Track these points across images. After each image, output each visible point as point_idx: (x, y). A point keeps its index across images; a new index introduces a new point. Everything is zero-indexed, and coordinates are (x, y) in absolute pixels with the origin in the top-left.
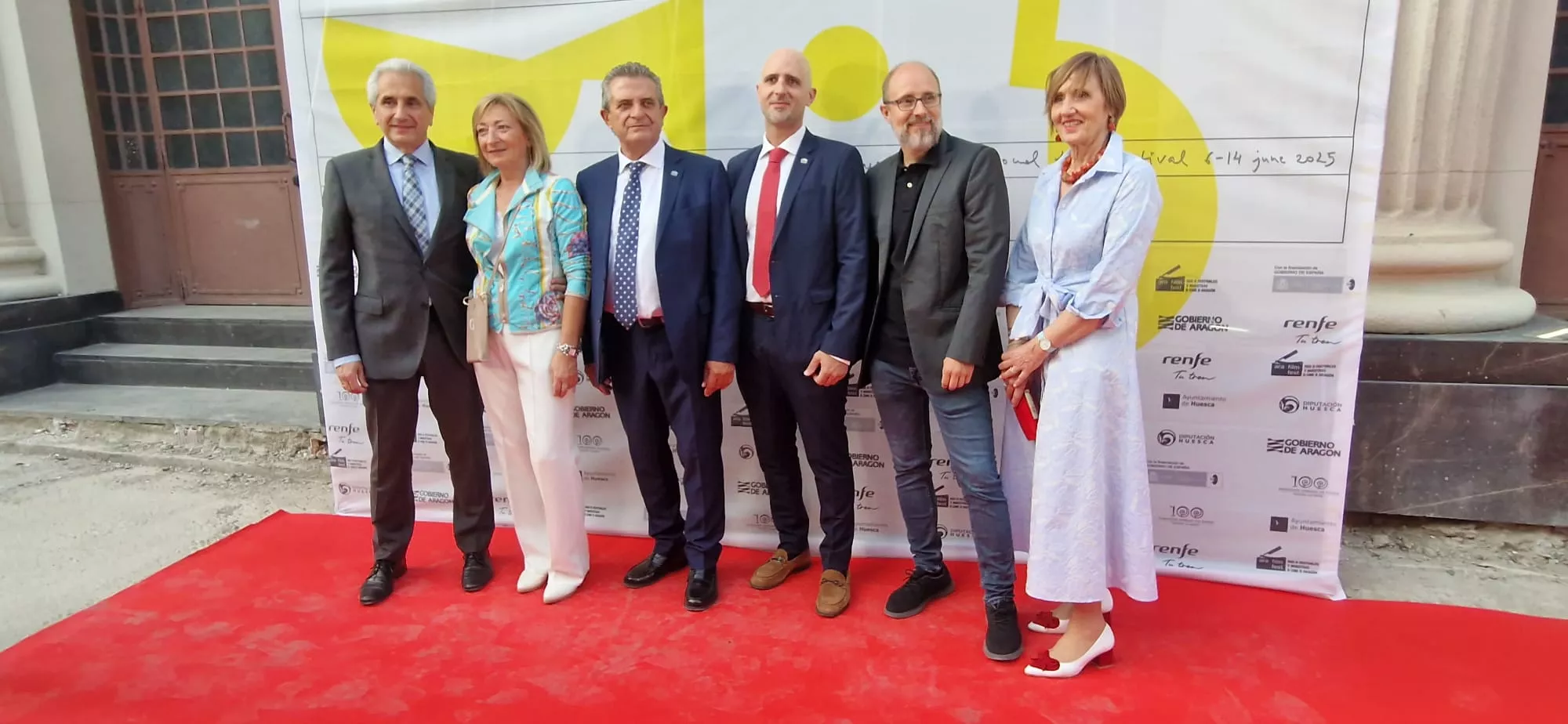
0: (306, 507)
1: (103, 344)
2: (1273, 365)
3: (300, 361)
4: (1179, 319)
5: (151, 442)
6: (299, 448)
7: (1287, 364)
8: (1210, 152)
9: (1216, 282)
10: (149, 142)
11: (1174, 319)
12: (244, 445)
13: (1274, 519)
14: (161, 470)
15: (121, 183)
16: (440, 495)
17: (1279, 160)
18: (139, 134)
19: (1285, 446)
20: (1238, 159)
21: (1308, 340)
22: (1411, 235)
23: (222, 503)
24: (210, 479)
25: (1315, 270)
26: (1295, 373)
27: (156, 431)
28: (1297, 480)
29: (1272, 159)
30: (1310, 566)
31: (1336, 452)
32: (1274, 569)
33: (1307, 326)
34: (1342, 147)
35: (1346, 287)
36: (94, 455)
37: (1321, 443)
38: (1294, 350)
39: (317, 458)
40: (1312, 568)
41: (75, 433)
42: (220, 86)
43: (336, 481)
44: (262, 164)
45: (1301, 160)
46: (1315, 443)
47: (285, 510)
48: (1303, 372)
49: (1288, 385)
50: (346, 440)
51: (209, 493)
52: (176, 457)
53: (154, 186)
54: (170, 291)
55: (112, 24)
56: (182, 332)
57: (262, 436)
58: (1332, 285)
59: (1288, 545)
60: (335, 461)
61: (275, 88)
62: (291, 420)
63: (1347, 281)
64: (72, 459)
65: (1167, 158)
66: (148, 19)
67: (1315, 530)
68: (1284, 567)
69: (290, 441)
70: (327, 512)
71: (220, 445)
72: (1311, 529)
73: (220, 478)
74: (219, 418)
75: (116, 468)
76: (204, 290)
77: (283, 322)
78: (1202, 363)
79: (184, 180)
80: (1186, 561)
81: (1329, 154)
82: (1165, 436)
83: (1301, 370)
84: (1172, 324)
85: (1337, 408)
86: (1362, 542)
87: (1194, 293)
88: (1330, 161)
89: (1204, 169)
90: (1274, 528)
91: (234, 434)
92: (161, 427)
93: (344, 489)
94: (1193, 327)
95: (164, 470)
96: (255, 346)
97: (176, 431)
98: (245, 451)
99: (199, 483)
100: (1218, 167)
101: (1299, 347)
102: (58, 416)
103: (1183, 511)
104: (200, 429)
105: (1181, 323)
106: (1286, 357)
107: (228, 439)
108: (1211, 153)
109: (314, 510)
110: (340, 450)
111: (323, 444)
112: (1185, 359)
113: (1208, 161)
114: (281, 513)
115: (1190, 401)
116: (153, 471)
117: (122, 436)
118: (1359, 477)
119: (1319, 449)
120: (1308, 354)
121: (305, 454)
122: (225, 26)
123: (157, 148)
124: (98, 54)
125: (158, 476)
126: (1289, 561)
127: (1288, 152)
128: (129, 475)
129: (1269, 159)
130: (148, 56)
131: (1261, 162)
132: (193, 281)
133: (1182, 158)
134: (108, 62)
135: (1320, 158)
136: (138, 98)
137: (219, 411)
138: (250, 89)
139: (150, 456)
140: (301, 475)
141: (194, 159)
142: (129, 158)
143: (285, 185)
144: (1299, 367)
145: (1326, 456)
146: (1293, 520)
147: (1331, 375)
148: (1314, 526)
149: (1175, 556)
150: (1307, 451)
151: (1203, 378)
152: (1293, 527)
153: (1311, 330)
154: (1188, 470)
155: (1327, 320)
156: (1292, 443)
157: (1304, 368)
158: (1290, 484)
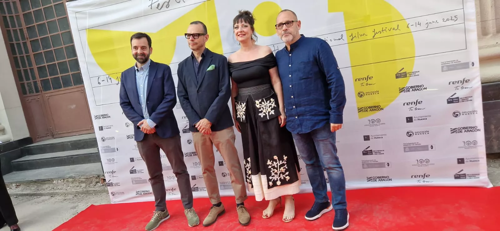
0: (101, 203)
1: (27, 156)
2: (447, 100)
3: (95, 152)
5: (46, 187)
6: (97, 182)
7: (453, 99)
9: (419, 72)
10: (35, 83)
11: (405, 88)
12: (78, 184)
13: (458, 159)
15: (27, 99)
16: (146, 191)
17: (435, 22)
18: (31, 81)
19: (458, 130)
20: (420, 24)
21: (459, 88)
22: (497, 43)
23: (72, 205)
24: (67, 198)
25: (458, 61)
26: (456, 102)
27: (47, 183)
28: (465, 143)
29: (433, 22)
31: (478, 130)
32: (462, 179)
33: (458, 83)
34: (459, 13)
35: (471, 66)
36: (27, 195)
37: (472, 127)
38: (454, 93)
39: (103, 185)
40: (477, 176)
41: (20, 188)
42: (57, 60)
43: (110, 192)
44: (74, 85)
45: (444, 21)
46: (470, 127)
47: (94, 204)
48: (460, 101)
49: (454, 107)
50: (111, 176)
51: (68, 202)
52: (55, 191)
53: (39, 98)
54: (48, 134)
55: (19, 45)
56: (53, 148)
57: (84, 180)
58: (465, 66)
59: (466, 169)
60: (109, 184)
61: (75, 58)
62: (93, 173)
63: (471, 63)
64: (20, 197)
65: (392, 29)
66: (30, 41)
67: (476, 161)
68: (466, 177)
69: (93, 180)
70: (108, 203)
71: (70, 185)
73: (70, 197)
74: (68, 176)
75: (35, 198)
76: (59, 133)
78: (419, 103)
79: (49, 95)
80: (426, 179)
81: (455, 16)
82: (409, 133)
83: (459, 100)
84: (405, 90)
85: (476, 112)
86: (498, 164)
87: (411, 77)
88: (455, 19)
89: (407, 30)
90: (459, 163)
91: (74, 181)
92: (49, 182)
93: (113, 194)
94: (413, 90)
95: (51, 197)
96: (79, 149)
97: (54, 182)
98: (78, 186)
99: (64, 199)
100: (412, 29)
101: (456, 91)
102: (14, 183)
103: (421, 161)
104: (62, 180)
105: (408, 89)
106: (452, 96)
107: (72, 183)
108: (409, 24)
109: (103, 203)
111: (104, 180)
112: (412, 103)
113: (408, 27)
114: (92, 206)
115: (417, 119)
116: (47, 197)
117: (36, 187)
118: (492, 139)
119: (471, 130)
120: (460, 94)
121: (99, 184)
122: (56, 39)
123: (38, 85)
124: (15, 56)
125: (49, 199)
126: (468, 175)
127: (439, 19)
129: (432, 22)
130: (31, 54)
131: (429, 24)
132: (56, 130)
133: (398, 28)
134: (19, 58)
135: (451, 18)
136: (30, 69)
137: (68, 173)
138: (67, 60)
139: (46, 192)
140: (99, 192)
141: (51, 87)
142: (29, 90)
143: (83, 91)
144: (458, 99)
145: (475, 132)
146: (466, 159)
147: (471, 100)
148: (475, 160)
149: (421, 179)
150: (467, 131)
151: (420, 109)
152: (467, 161)
153: (460, 84)
154: (420, 145)
155: (465, 79)
156: (460, 129)
157: (460, 99)
158: (462, 145)
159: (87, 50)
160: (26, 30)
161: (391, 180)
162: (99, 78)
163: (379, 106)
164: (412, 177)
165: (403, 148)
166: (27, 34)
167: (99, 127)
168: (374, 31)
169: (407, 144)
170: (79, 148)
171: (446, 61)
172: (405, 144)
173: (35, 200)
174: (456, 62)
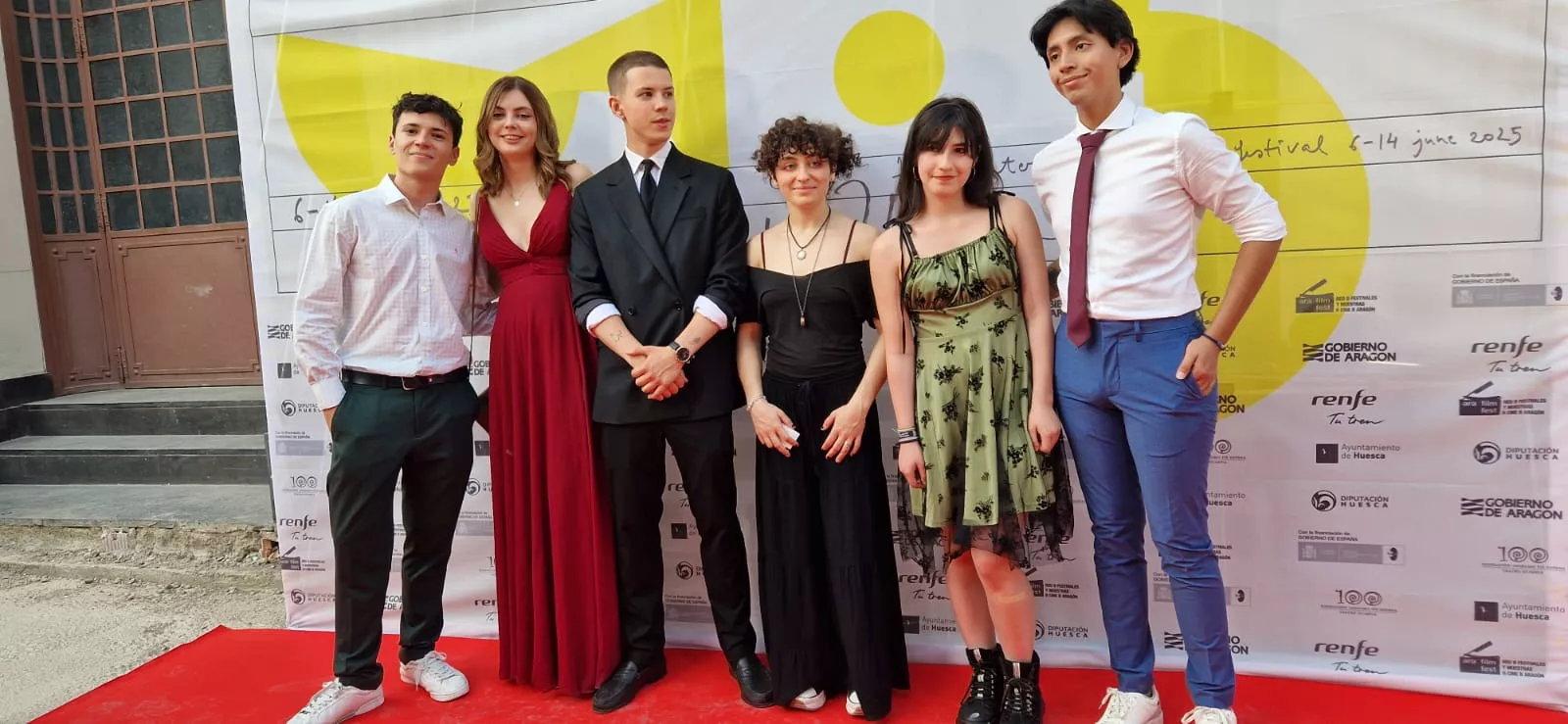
0: (253, 621)
1: (27, 437)
2: (1461, 401)
3: (253, 448)
4: (1329, 347)
5: (73, 549)
6: (248, 551)
7: (1478, 400)
8: (1355, 135)
9: (1375, 298)
10: (89, 199)
11: (1324, 348)
12: (183, 550)
13: (1478, 605)
14: (83, 582)
15: (55, 250)
17: (1447, 140)
18: (77, 191)
19: (1486, 507)
20: (1393, 141)
21: (1506, 367)
23: (153, 620)
24: (141, 592)
25: (1507, 278)
26: (1491, 411)
27: (80, 535)
28: (1506, 554)
29: (1439, 140)
30: (1533, 666)
31: (1555, 513)
32: (1484, 673)
33: (1503, 350)
34: (1530, 120)
35: (1550, 298)
36: (6, 568)
37: (1535, 502)
38: (1486, 382)
40: (1536, 670)
42: (170, 135)
43: (288, 587)
44: (216, 221)
45: (1477, 140)
46: (1527, 502)
47: (229, 625)
48: (1502, 409)
49: (1483, 428)
50: (300, 536)
51: (139, 607)
52: (101, 566)
53: (93, 251)
54: (108, 373)
55: (50, 70)
56: (119, 419)
57: (205, 537)
58: (1532, 296)
59: (1501, 639)
60: (287, 562)
61: (232, 133)
62: (240, 517)
63: (1550, 289)
65: (1300, 146)
66: (91, 63)
67: (1537, 617)
68: (1498, 669)
69: (236, 543)
70: (278, 627)
71: (155, 550)
72: (1531, 617)
73: (153, 591)
74: (154, 518)
75: (31, 582)
76: (147, 372)
77: (234, 403)
78: (1364, 402)
79: (127, 243)
80: (1365, 662)
81: (1513, 129)
82: (1322, 499)
83: (1499, 407)
84: (1321, 354)
85: (1551, 455)
87: (1347, 313)
88: (1515, 137)
89: (1349, 157)
90: (1479, 616)
91: (172, 537)
92: (87, 530)
93: (297, 596)
94: (1349, 356)
95: (87, 583)
96: (203, 433)
97: (104, 535)
98: (184, 557)
99: (126, 597)
100: (1367, 154)
101: (1495, 378)
103: (1354, 596)
104: (131, 531)
105: (1333, 353)
106: (1477, 391)
107: (165, 542)
108: (1358, 137)
109: (261, 624)
110: (294, 548)
111: (275, 544)
112: (1341, 398)
113: (1353, 147)
114: (221, 629)
115: (1352, 453)
116: (73, 584)
117: (41, 543)
119: (1532, 510)
120: (1506, 385)
121: (255, 558)
122: (176, 66)
123: (98, 207)
124: (33, 104)
125: (79, 590)
126: (1504, 662)
127: (1459, 130)
128: (46, 589)
129: (1435, 140)
130: (89, 103)
131: (1424, 143)
132: (136, 361)
133: (1319, 145)
134: (45, 112)
135: (1501, 135)
136: (77, 152)
137: (157, 509)
138: (203, 136)
139: (72, 566)
140: (248, 584)
141: (138, 219)
142: (64, 218)
143: (242, 244)
144: (1495, 403)
145: (1543, 519)
146: (1505, 606)
147: (1542, 412)
148: (1534, 613)
149: (1347, 657)
150: (1516, 513)
151: (1368, 422)
152: (1506, 615)
153: (1508, 354)
154: (1356, 542)
155: (1528, 341)
156: (1495, 504)
157: (1503, 404)
158: (1497, 557)
159: (273, 105)
160: (82, 23)
161: (1247, 652)
162: (300, 200)
163: (1232, 399)
164: (1317, 649)
165: (1297, 545)
166: (84, 39)
167: (280, 365)
168: (1240, 148)
169: (1311, 533)
170: (206, 430)
171: (1469, 273)
172: (1302, 534)
173: (33, 587)
174: (1503, 281)
